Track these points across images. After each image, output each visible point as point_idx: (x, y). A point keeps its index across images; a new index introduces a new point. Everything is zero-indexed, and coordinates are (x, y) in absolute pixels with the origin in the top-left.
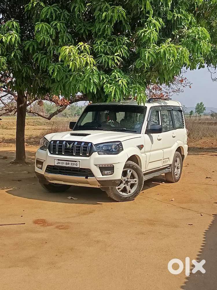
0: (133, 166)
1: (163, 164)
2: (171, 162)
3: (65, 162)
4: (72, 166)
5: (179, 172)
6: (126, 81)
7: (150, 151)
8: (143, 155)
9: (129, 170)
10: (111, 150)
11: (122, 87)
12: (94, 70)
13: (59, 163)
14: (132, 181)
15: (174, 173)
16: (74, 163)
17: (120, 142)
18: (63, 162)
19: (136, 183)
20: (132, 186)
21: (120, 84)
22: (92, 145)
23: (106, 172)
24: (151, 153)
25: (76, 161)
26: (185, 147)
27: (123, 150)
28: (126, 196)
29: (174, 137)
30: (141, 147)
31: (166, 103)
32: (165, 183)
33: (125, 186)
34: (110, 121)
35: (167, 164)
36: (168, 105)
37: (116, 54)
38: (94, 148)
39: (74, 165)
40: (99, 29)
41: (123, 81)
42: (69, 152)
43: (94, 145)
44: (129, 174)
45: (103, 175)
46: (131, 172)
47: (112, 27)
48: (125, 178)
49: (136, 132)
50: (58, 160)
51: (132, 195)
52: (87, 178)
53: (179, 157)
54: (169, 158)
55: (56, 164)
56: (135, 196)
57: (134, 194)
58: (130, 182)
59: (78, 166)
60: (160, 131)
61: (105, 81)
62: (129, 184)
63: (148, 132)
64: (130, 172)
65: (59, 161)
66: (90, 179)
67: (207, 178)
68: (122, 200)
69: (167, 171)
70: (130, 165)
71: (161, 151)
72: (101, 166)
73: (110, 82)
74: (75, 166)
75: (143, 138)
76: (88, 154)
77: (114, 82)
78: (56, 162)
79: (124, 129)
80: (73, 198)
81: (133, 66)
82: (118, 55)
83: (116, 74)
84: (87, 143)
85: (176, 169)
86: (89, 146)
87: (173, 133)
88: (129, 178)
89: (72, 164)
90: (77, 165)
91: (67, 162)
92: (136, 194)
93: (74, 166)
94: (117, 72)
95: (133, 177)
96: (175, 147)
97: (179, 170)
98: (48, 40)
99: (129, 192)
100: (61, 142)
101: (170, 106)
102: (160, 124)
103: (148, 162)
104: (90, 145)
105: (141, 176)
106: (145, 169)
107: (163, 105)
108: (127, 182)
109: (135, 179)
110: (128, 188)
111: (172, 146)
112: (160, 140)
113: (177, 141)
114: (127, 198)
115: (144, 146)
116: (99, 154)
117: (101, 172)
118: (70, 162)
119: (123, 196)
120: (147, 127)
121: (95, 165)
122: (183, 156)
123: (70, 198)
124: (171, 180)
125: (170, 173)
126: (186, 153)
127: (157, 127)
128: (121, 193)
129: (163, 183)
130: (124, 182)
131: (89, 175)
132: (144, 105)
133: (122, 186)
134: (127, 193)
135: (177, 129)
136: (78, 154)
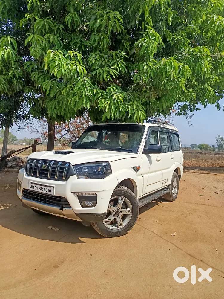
0: (125, 193)
1: (162, 186)
2: (169, 183)
3: (38, 186)
4: (45, 192)
5: (176, 191)
6: (123, 97)
7: (148, 173)
8: (140, 177)
9: (120, 198)
10: (97, 173)
11: (117, 101)
12: (86, 81)
13: (32, 187)
14: (124, 212)
15: (172, 193)
16: (48, 188)
17: (108, 163)
18: (37, 186)
19: (129, 213)
20: (124, 217)
21: (115, 98)
22: (69, 166)
23: (87, 203)
24: (150, 175)
25: (49, 187)
26: (182, 168)
27: (111, 172)
28: (116, 231)
29: (172, 158)
30: (137, 169)
31: (165, 126)
32: (163, 202)
33: (116, 218)
34: (107, 140)
35: (166, 184)
36: (167, 128)
37: (112, 68)
38: (72, 170)
39: (48, 191)
40: (94, 41)
41: (119, 96)
42: (44, 174)
43: (73, 166)
44: (120, 202)
45: (82, 207)
46: (123, 201)
47: (108, 37)
48: (115, 208)
49: (132, 151)
50: (32, 183)
51: (124, 228)
52: (62, 209)
53: (176, 177)
54: (167, 179)
55: (29, 188)
56: (128, 230)
57: (127, 228)
58: (122, 212)
59: (51, 193)
60: (159, 151)
61: (99, 96)
62: (120, 215)
63: (146, 152)
64: (121, 200)
65: (33, 185)
66: (66, 210)
67: (200, 196)
68: (110, 235)
69: (165, 192)
70: (121, 191)
71: (160, 172)
72: (80, 194)
73: (105, 96)
74: (49, 193)
75: (140, 158)
76: (64, 178)
77: (109, 97)
78: (30, 185)
79: (119, 148)
80: (53, 228)
81: (133, 87)
82: (114, 69)
83: (111, 88)
84: (64, 163)
85: (173, 189)
86: (66, 167)
87: (171, 155)
88: (120, 208)
89: (46, 190)
90: (50, 191)
91: (41, 187)
92: (129, 227)
93: (47, 193)
94: (113, 86)
95: (125, 206)
96: (173, 168)
97: (176, 189)
98: (40, 52)
99: (121, 225)
100: (38, 160)
101: (168, 129)
102: (159, 144)
103: (145, 186)
104: (67, 165)
105: (136, 205)
106: (142, 193)
107: (162, 126)
108: (117, 213)
109: (128, 209)
110: (119, 220)
111: (170, 167)
112: (159, 161)
113: (175, 163)
114: (117, 232)
115: (141, 167)
116: (79, 178)
117: (81, 202)
118: (43, 187)
119: (112, 231)
120: (145, 147)
121: (72, 193)
122: (180, 176)
123: (50, 227)
124: (169, 199)
125: (168, 193)
126: (182, 173)
127: (157, 147)
128: (110, 227)
129: (161, 202)
130: (114, 213)
131: (64, 206)
132: (142, 124)
133: (111, 218)
134: (118, 227)
135: (175, 151)
136: (53, 178)
